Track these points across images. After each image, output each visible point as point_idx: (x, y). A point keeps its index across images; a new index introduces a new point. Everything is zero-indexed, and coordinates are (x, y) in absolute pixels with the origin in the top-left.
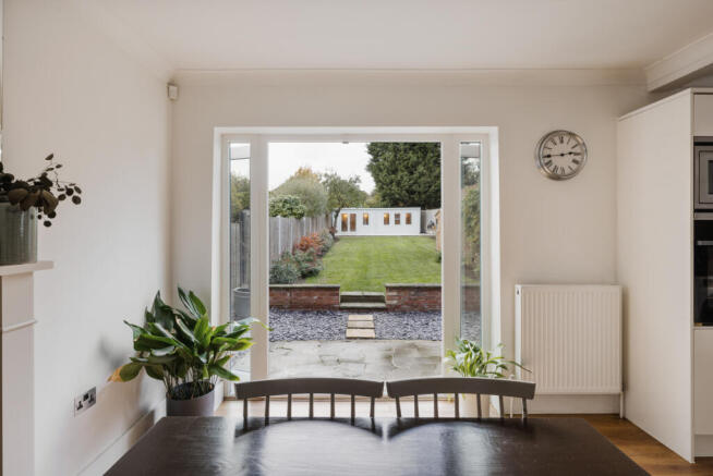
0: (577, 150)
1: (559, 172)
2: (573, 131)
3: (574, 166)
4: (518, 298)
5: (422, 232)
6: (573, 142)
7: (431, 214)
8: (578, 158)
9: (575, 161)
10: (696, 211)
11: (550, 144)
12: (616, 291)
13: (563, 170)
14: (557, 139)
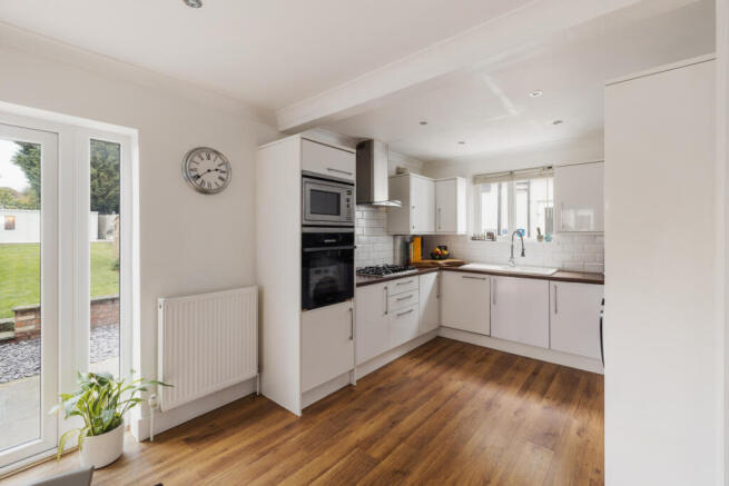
0: (223, 168)
1: (206, 187)
2: (219, 150)
3: (220, 183)
4: (161, 311)
5: (99, 238)
6: (219, 161)
7: (111, 219)
8: (224, 176)
9: (220, 178)
10: (303, 226)
11: (196, 159)
12: (253, 291)
13: (209, 185)
14: (204, 155)
